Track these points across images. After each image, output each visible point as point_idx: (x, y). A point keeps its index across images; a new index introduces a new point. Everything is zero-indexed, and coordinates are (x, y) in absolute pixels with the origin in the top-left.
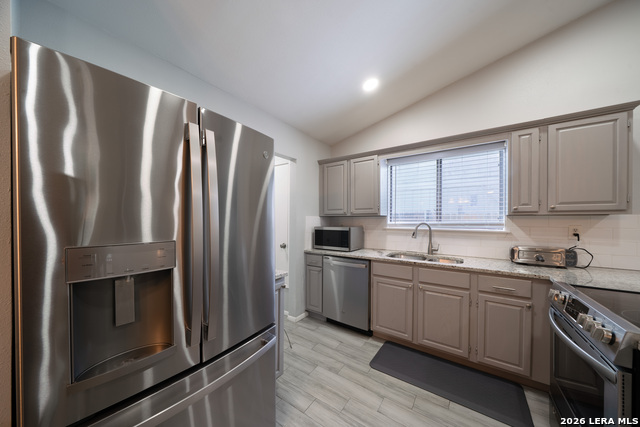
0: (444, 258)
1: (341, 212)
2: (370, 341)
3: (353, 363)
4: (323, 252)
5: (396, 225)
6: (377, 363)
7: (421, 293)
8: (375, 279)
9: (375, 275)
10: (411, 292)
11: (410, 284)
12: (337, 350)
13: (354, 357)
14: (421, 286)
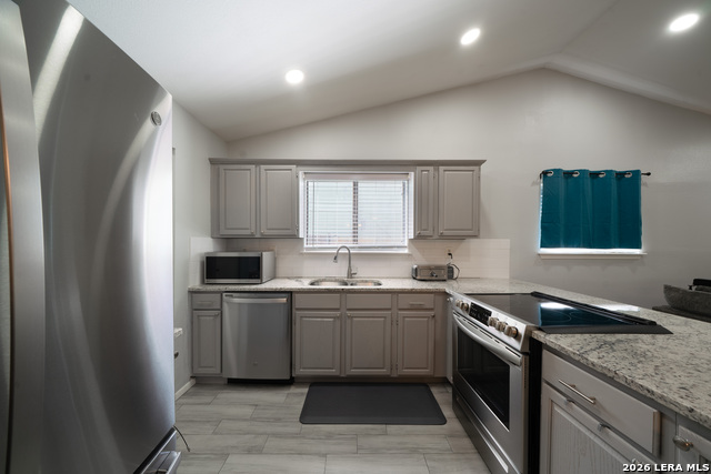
0: (362, 281)
1: (248, 232)
2: (293, 390)
3: (279, 429)
4: (222, 288)
5: (314, 248)
6: (308, 415)
7: (349, 321)
8: (297, 314)
9: (297, 309)
10: (338, 322)
11: (338, 313)
12: (252, 419)
13: (278, 420)
14: (349, 313)
